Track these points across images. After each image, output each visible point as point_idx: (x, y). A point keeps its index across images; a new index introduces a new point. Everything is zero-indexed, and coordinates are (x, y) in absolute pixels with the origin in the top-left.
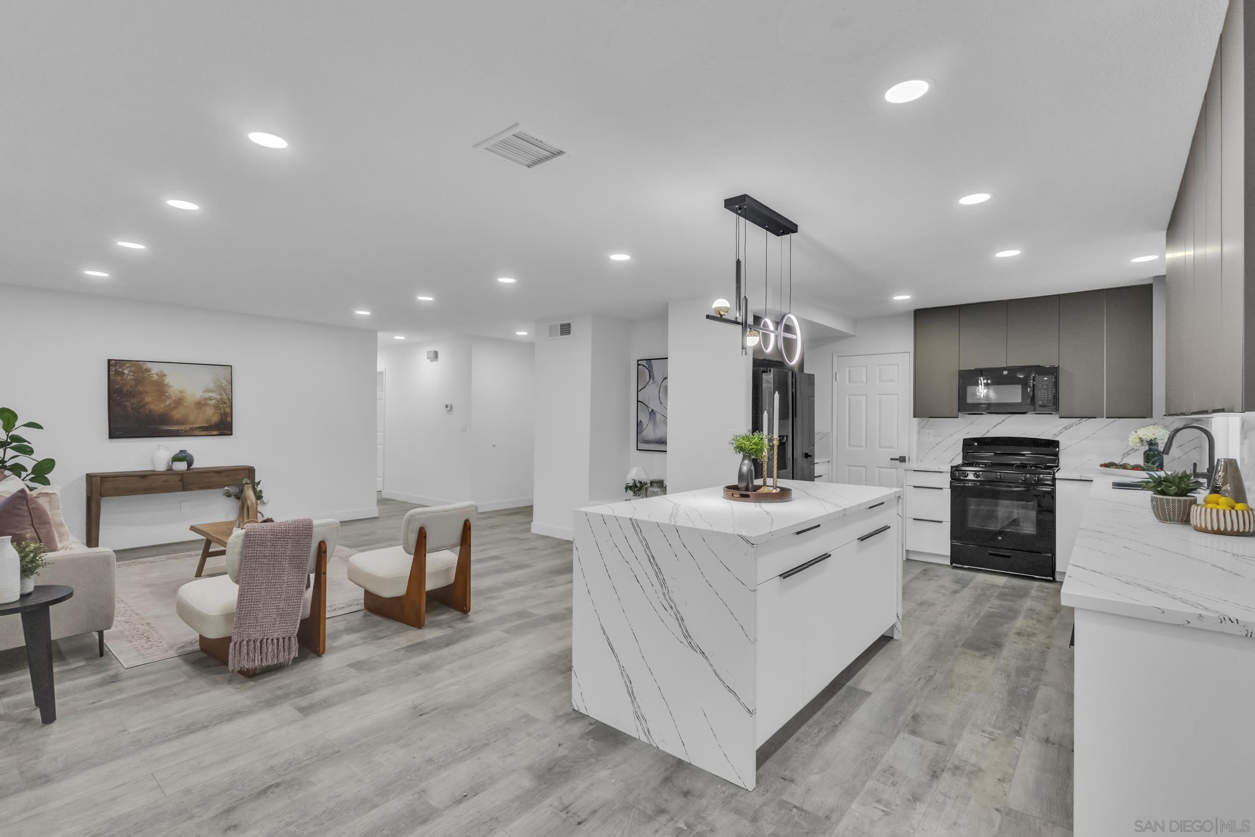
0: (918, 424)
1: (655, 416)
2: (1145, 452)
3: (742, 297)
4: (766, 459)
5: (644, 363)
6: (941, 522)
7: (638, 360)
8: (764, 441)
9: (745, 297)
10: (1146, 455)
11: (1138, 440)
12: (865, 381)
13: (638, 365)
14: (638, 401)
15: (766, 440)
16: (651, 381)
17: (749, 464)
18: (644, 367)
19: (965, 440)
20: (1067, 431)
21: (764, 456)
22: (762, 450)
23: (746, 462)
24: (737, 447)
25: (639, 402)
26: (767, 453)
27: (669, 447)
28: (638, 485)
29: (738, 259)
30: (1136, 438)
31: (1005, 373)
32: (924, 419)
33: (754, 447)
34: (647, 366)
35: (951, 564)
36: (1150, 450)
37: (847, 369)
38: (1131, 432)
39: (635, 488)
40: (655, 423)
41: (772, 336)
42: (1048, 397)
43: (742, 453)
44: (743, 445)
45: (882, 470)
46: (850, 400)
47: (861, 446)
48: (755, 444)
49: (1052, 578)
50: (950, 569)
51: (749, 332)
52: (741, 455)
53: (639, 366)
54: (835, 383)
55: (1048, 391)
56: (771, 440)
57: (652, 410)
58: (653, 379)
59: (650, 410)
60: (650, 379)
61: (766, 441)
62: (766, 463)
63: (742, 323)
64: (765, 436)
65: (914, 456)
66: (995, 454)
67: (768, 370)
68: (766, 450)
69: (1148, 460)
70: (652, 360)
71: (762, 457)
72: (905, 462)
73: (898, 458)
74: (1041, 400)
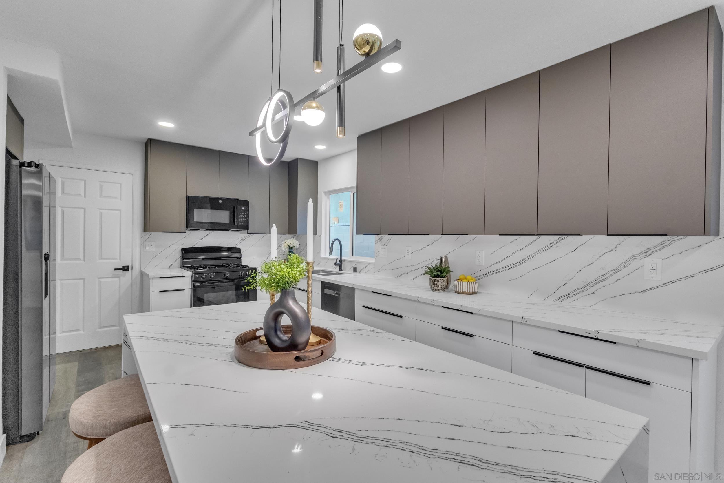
0: (142, 237)
11: (287, 247)
12: (82, 194)
19: (182, 249)
30: (286, 245)
31: (220, 202)
36: (290, 252)
42: (244, 220)
45: (103, 280)
55: (244, 216)
65: (137, 265)
72: (128, 270)
73: (122, 267)
74: (241, 222)
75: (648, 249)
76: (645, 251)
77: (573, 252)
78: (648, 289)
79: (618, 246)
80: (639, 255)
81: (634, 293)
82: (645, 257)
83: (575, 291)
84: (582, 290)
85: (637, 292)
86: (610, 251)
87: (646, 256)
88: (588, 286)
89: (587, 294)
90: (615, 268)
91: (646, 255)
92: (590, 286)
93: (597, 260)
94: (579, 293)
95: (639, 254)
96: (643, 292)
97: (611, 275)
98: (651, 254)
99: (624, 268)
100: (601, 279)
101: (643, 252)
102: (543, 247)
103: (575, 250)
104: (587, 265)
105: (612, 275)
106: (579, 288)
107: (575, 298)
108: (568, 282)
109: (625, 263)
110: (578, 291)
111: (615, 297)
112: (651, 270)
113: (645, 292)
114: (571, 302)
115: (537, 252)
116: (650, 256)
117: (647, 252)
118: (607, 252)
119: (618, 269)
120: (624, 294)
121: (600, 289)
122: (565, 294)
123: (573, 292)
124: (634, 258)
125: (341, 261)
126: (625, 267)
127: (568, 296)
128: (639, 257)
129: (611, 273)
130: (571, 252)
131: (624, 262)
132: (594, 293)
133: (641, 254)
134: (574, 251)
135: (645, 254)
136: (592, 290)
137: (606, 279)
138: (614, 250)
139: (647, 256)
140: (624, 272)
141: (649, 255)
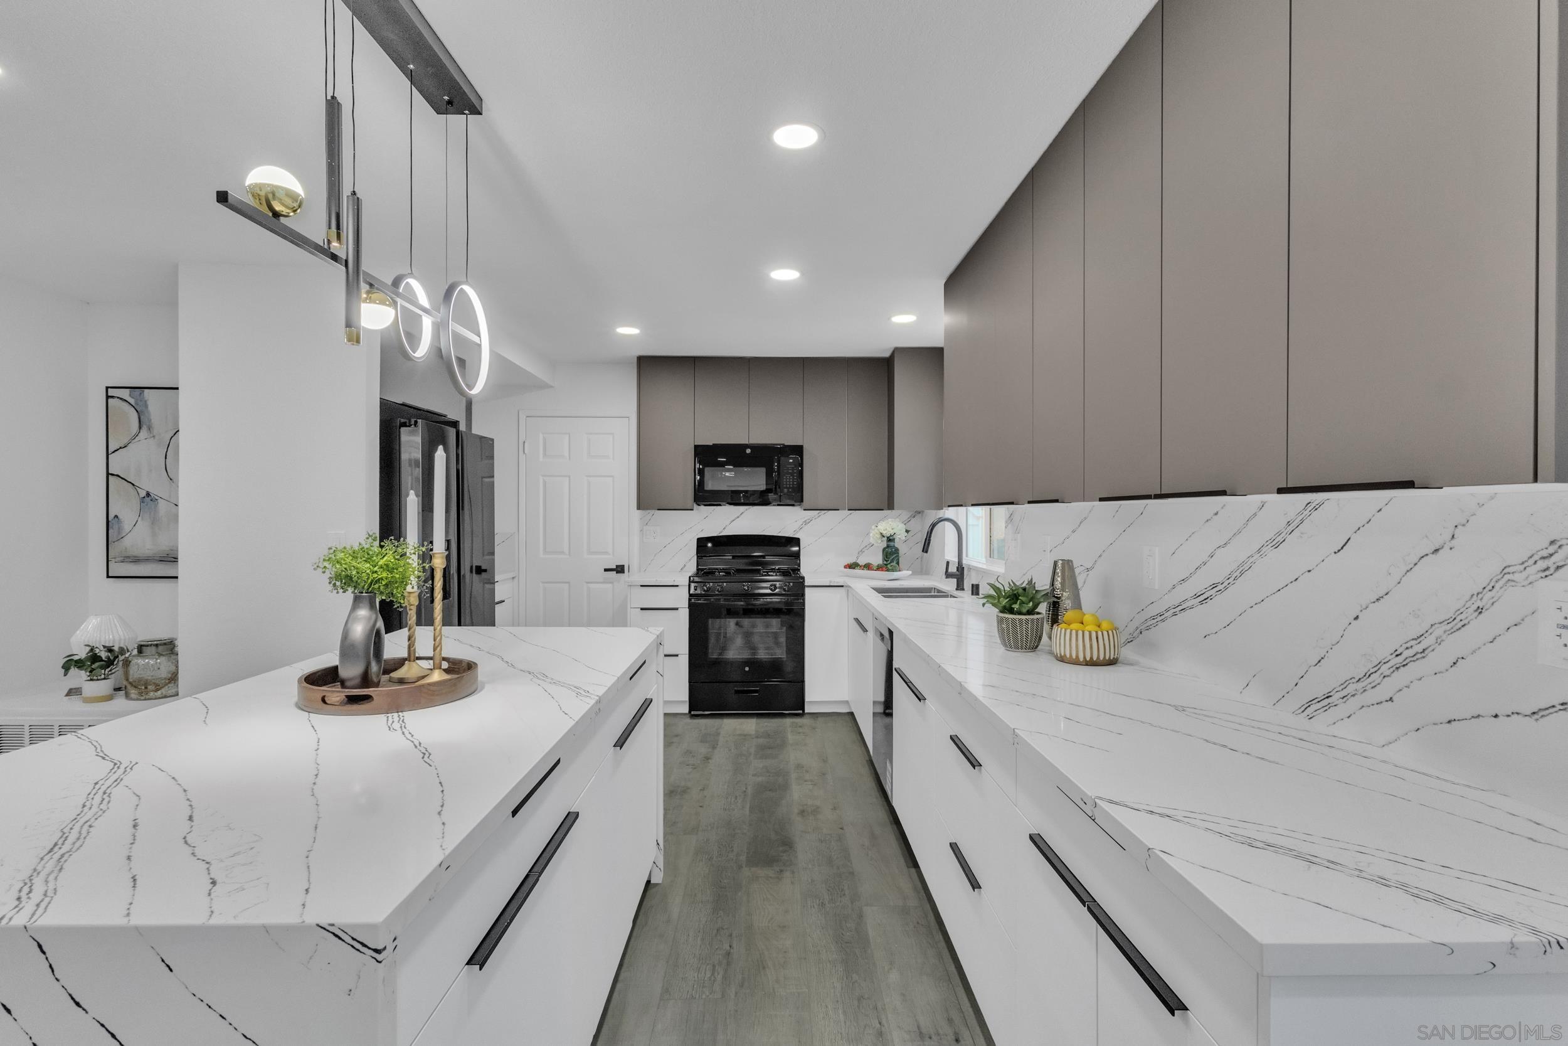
0: (641, 519)
1: (156, 506)
2: (884, 550)
3: (346, 191)
4: (414, 601)
5: (125, 394)
6: (677, 656)
7: (107, 388)
8: (410, 561)
9: (354, 193)
10: (885, 554)
11: (879, 536)
12: (567, 455)
13: (108, 397)
14: (108, 474)
15: (413, 556)
16: (144, 433)
17: (370, 618)
18: (125, 404)
19: (699, 540)
20: (806, 527)
21: (410, 593)
22: (404, 581)
23: (363, 612)
24: (338, 577)
25: (110, 476)
26: (416, 587)
27: (183, 569)
28: (104, 655)
29: (333, 97)
30: (877, 533)
31: (748, 451)
32: (649, 511)
33: (384, 575)
34: (132, 401)
35: (690, 712)
36: (888, 546)
37: (541, 436)
38: (871, 528)
39: (93, 663)
40: (154, 521)
41: (427, 323)
42: (793, 484)
43: (350, 590)
44: (354, 573)
45: (592, 586)
46: (545, 483)
47: (562, 553)
48: (387, 568)
49: (801, 712)
50: (688, 720)
51: (368, 293)
52: (349, 596)
53: (110, 400)
54: (522, 457)
55: (793, 476)
56: (426, 557)
57: (148, 494)
58: (149, 428)
59: (143, 494)
60: (140, 428)
61: (414, 561)
62: (414, 609)
63: (346, 261)
64: (411, 547)
65: (635, 566)
66: (734, 557)
67: (413, 422)
68: (414, 580)
69: (887, 557)
70: (146, 390)
71: (404, 597)
72: (624, 572)
73: (615, 567)
74: (786, 488)
75: (1552, 542)
76: (1545, 553)
77: (1339, 551)
78: (1553, 706)
79: (1458, 532)
80: (1522, 567)
81: (1508, 716)
82: (1543, 574)
83: (1345, 685)
84: (1361, 685)
85: (1518, 713)
86: (1436, 551)
87: (1547, 573)
88: (1376, 672)
89: (1375, 703)
90: (1451, 614)
91: (1547, 569)
92: (1382, 674)
93: (1399, 583)
94: (1353, 696)
95: (1523, 563)
96: (1536, 716)
97: (1439, 641)
98: (1563, 563)
99: (1477, 613)
100: (1410, 652)
101: (1536, 557)
102: (1271, 535)
103: (1344, 545)
104: (1375, 600)
105: (1443, 641)
106: (1354, 678)
107: (1343, 709)
108: (1327, 655)
109: (1480, 596)
110: (1351, 689)
111: (1449, 722)
112: (1559, 631)
113: (1542, 716)
114: (1335, 723)
115: (1259, 551)
116: (1561, 571)
117: (1551, 555)
118: (1427, 555)
119: (1458, 619)
120: (1478, 716)
121: (1408, 687)
122: (1320, 695)
123: (1340, 688)
124: (1507, 577)
125: (961, 568)
126: (1480, 610)
127: (1326, 701)
128: (1525, 574)
129: (1439, 631)
130: (1335, 553)
131: (1478, 594)
132: (1391, 699)
133: (1531, 561)
134: (1342, 548)
135: (1542, 564)
136: (1387, 688)
137: (1424, 650)
138: (1446, 548)
139: (1552, 570)
140: (1479, 629)
141: (1558, 568)
